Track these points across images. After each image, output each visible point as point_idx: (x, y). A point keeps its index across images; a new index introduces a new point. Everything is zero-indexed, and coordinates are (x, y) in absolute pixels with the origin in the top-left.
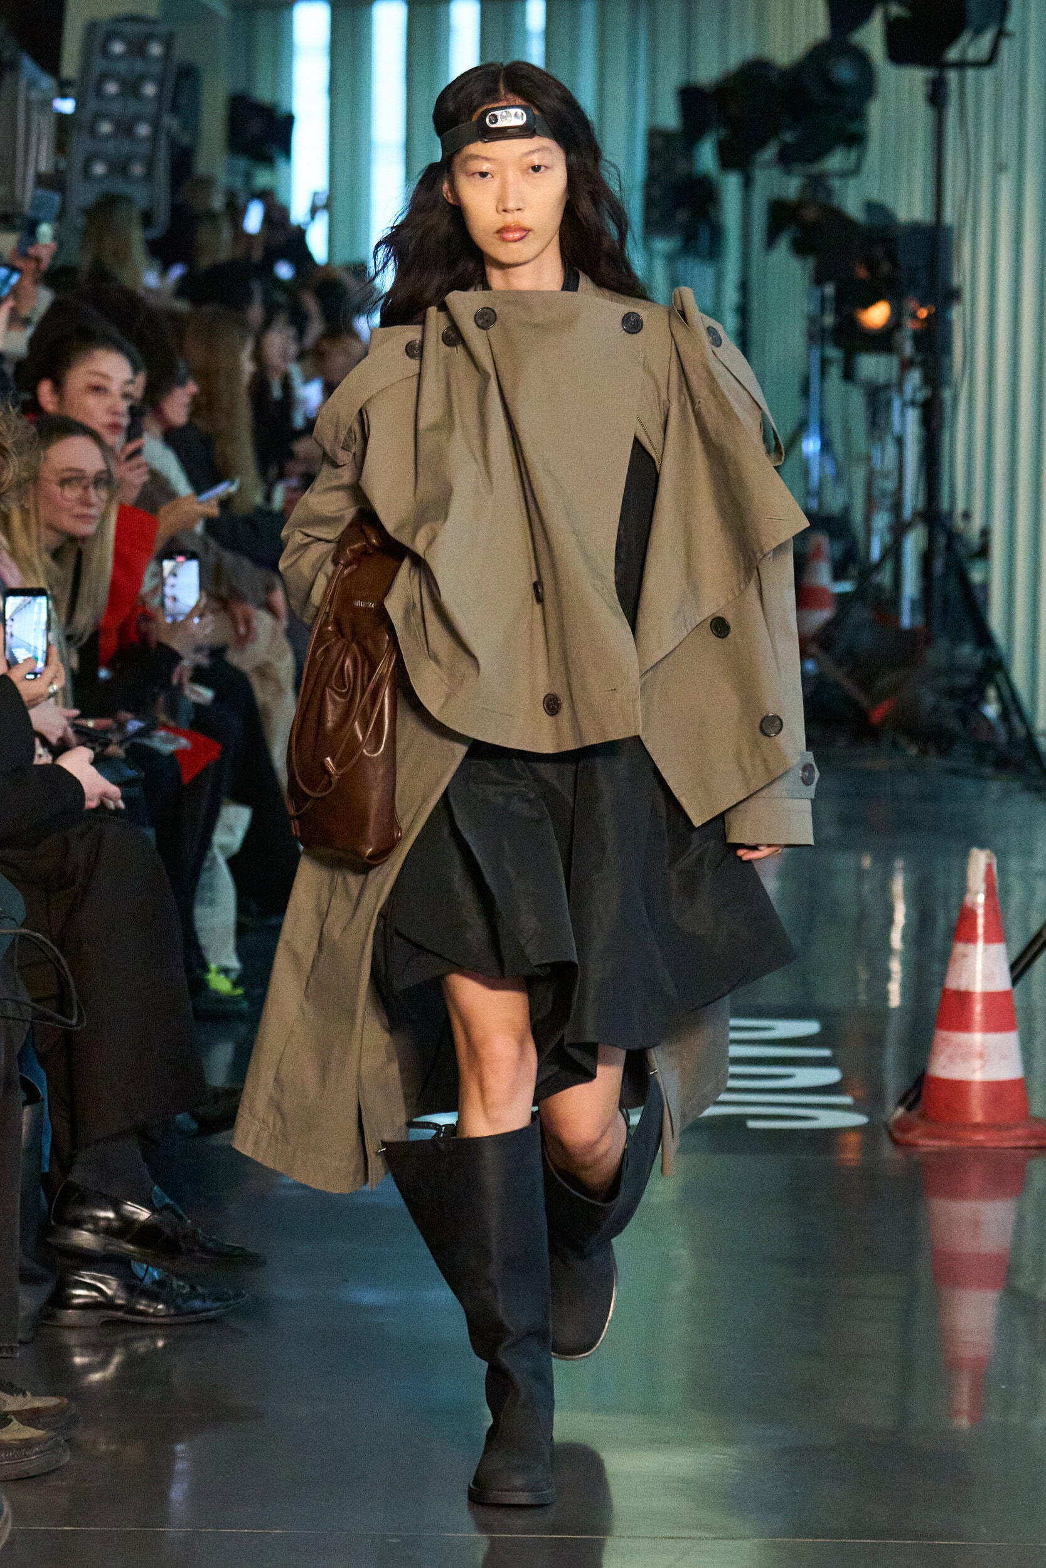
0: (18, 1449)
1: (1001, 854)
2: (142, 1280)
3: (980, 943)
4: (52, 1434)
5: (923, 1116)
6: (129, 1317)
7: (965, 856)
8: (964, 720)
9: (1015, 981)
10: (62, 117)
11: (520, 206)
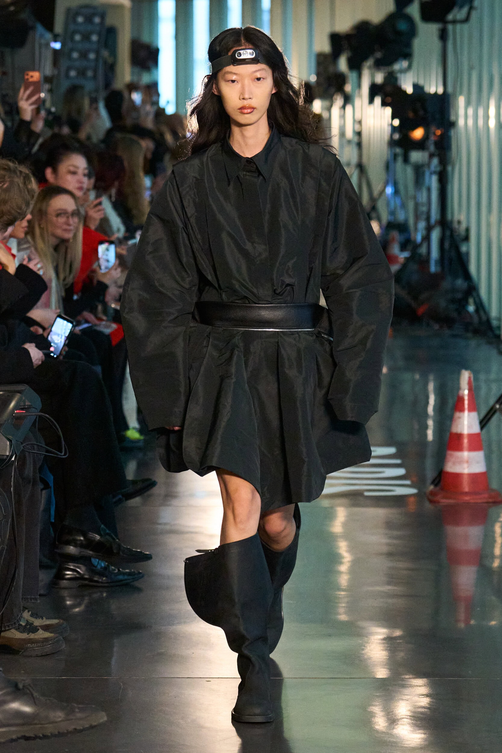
0: (43, 642)
1: (475, 373)
2: (96, 567)
3: (466, 413)
4: (57, 635)
5: (442, 489)
6: (91, 584)
7: (459, 374)
8: (459, 313)
9: (482, 428)
10: (55, 51)
11: (251, 97)
